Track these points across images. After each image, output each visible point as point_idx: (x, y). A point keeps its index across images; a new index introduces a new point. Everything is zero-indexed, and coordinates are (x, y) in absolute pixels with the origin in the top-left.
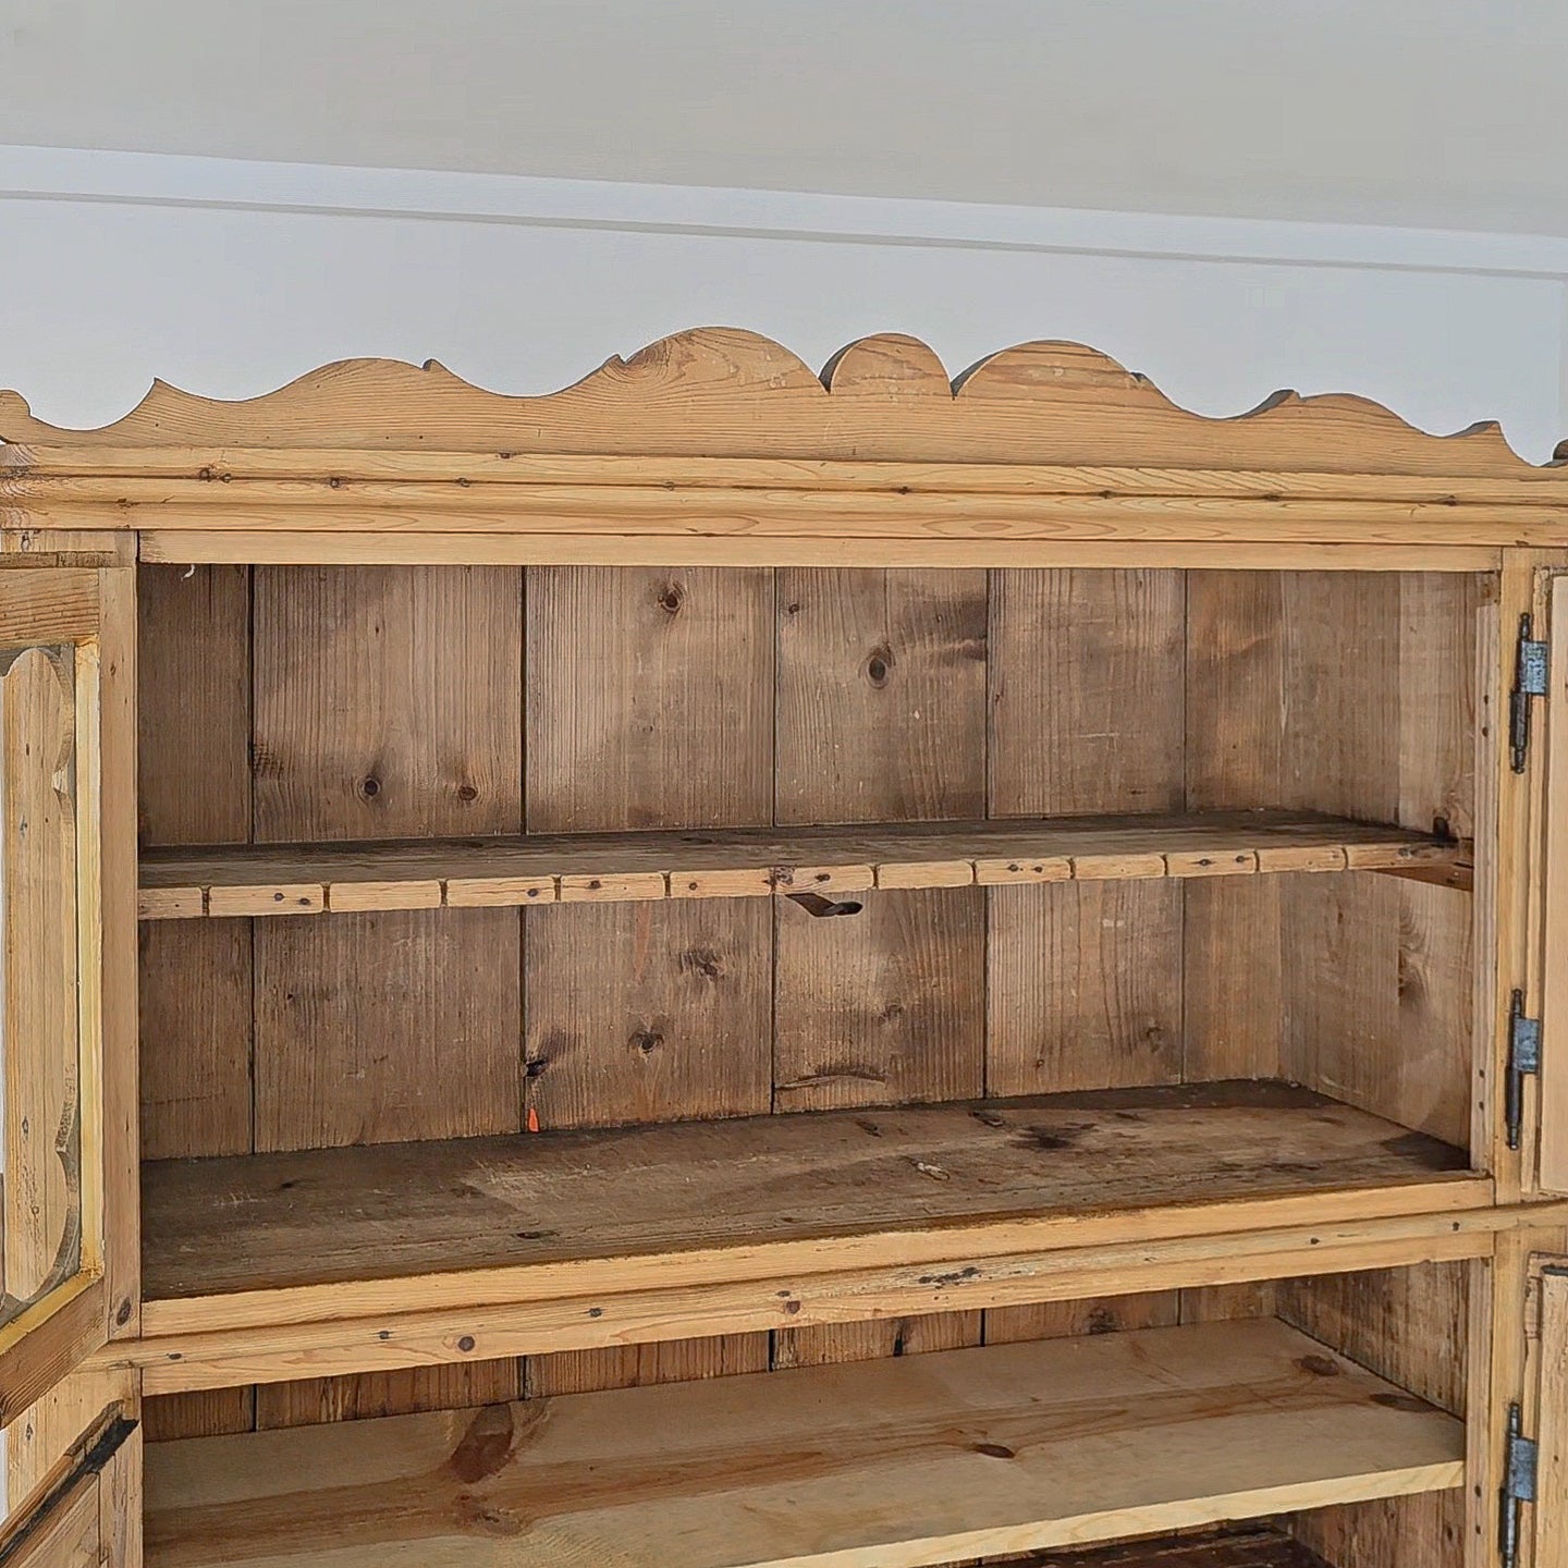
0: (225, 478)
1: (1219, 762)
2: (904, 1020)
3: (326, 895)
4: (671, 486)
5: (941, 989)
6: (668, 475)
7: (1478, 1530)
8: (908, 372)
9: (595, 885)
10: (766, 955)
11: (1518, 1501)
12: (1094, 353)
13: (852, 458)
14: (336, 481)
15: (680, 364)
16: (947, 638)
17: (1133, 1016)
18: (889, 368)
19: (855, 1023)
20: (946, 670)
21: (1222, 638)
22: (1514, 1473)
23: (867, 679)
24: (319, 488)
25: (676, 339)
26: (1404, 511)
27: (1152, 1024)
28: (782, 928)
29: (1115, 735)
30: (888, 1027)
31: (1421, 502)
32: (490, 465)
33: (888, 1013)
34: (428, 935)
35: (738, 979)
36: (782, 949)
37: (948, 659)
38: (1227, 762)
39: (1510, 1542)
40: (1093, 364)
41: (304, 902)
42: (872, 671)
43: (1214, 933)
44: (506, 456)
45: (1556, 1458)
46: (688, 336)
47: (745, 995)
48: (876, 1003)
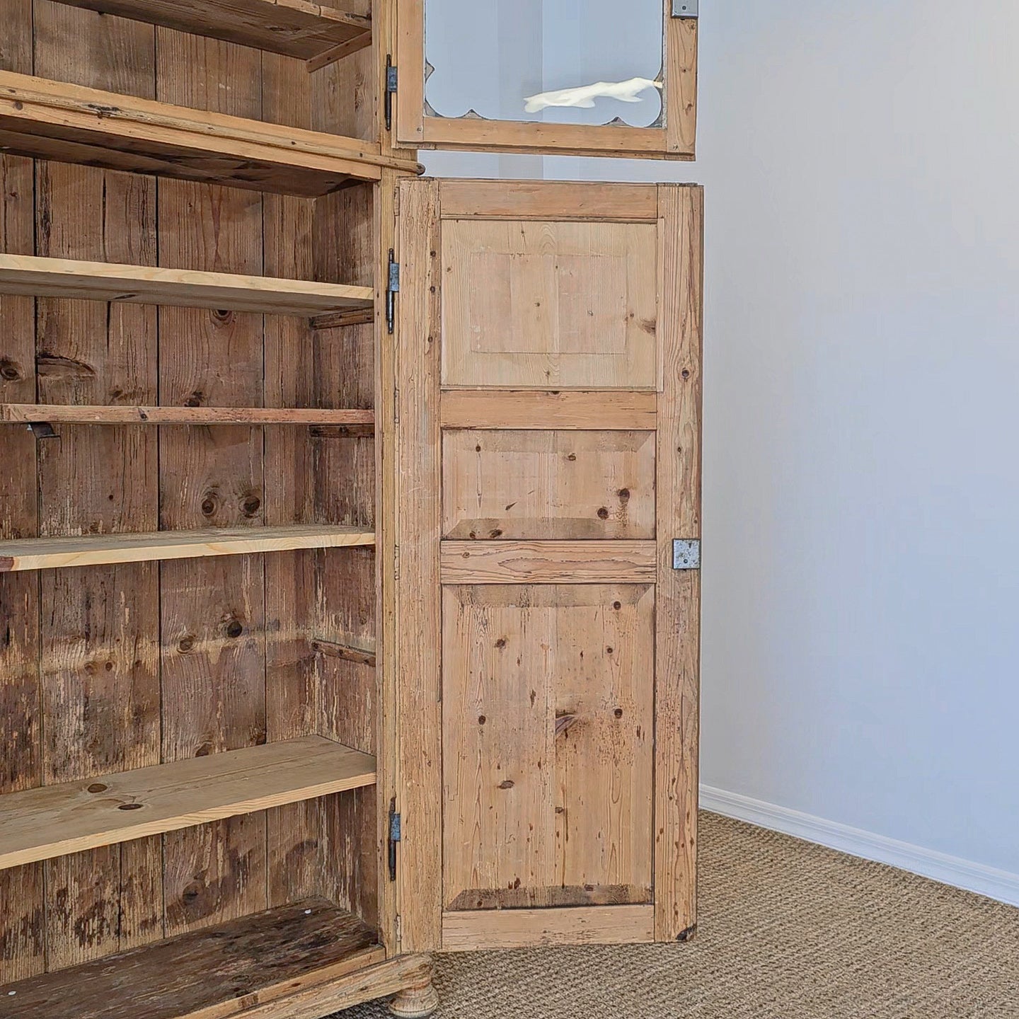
7: (378, 314)
10: (29, 55)
11: (393, 292)
22: (391, 279)
35: (12, 63)
36: (38, 53)
39: (391, 313)
43: (278, 105)
45: (406, 265)
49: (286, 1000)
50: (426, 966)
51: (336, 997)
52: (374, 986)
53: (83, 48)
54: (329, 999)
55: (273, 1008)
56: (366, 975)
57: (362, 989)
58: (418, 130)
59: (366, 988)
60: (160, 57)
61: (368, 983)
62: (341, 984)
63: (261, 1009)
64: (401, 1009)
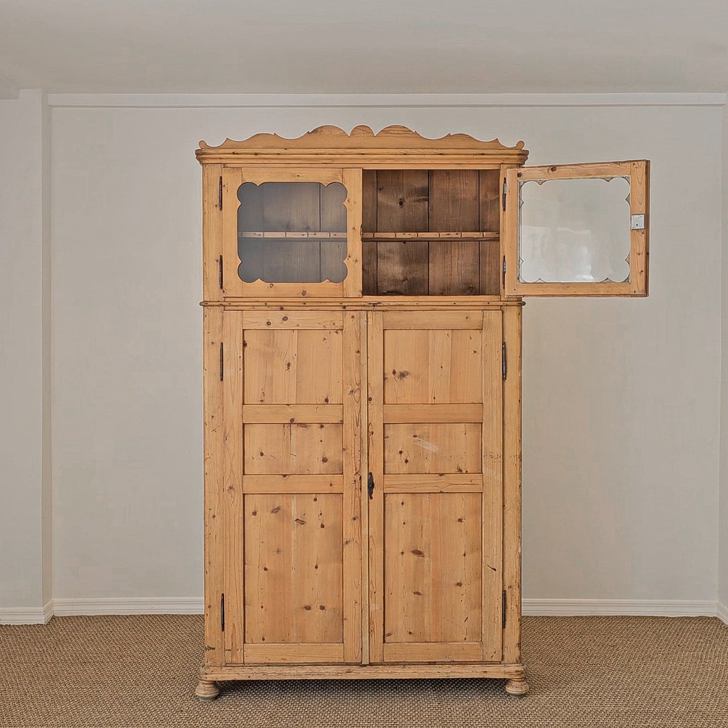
0: (237, 154)
1: (488, 224)
2: (408, 281)
3: (264, 234)
4: (317, 154)
5: (418, 275)
6: (316, 152)
8: (365, 132)
9: (315, 234)
10: (375, 265)
12: (404, 127)
13: (354, 148)
14: (256, 154)
15: (320, 132)
16: (419, 196)
17: (465, 284)
18: (361, 132)
19: (396, 281)
20: (419, 203)
21: (489, 196)
23: (399, 205)
24: (253, 155)
25: (319, 128)
26: (472, 156)
27: (471, 286)
28: (379, 260)
29: (461, 218)
30: (404, 283)
31: (476, 155)
32: (284, 151)
33: (404, 280)
34: (300, 257)
35: (368, 271)
36: (379, 264)
37: (418, 201)
38: (490, 225)
40: (403, 129)
41: (260, 235)
42: (400, 204)
43: (487, 265)
44: (286, 149)
46: (322, 127)
47: (370, 274)
48: (401, 278)
49: (448, 666)
50: (519, 671)
51: (471, 671)
52: (490, 672)
53: (397, 258)
54: (467, 671)
55: (441, 667)
56: (488, 667)
57: (484, 672)
58: (515, 290)
59: (486, 672)
60: (431, 255)
61: (488, 671)
62: (474, 667)
63: (436, 666)
64: (508, 689)
